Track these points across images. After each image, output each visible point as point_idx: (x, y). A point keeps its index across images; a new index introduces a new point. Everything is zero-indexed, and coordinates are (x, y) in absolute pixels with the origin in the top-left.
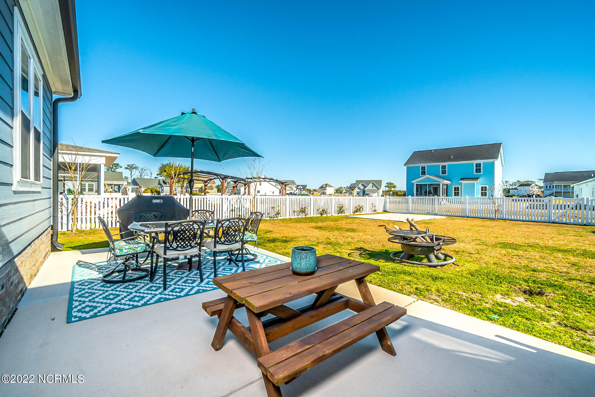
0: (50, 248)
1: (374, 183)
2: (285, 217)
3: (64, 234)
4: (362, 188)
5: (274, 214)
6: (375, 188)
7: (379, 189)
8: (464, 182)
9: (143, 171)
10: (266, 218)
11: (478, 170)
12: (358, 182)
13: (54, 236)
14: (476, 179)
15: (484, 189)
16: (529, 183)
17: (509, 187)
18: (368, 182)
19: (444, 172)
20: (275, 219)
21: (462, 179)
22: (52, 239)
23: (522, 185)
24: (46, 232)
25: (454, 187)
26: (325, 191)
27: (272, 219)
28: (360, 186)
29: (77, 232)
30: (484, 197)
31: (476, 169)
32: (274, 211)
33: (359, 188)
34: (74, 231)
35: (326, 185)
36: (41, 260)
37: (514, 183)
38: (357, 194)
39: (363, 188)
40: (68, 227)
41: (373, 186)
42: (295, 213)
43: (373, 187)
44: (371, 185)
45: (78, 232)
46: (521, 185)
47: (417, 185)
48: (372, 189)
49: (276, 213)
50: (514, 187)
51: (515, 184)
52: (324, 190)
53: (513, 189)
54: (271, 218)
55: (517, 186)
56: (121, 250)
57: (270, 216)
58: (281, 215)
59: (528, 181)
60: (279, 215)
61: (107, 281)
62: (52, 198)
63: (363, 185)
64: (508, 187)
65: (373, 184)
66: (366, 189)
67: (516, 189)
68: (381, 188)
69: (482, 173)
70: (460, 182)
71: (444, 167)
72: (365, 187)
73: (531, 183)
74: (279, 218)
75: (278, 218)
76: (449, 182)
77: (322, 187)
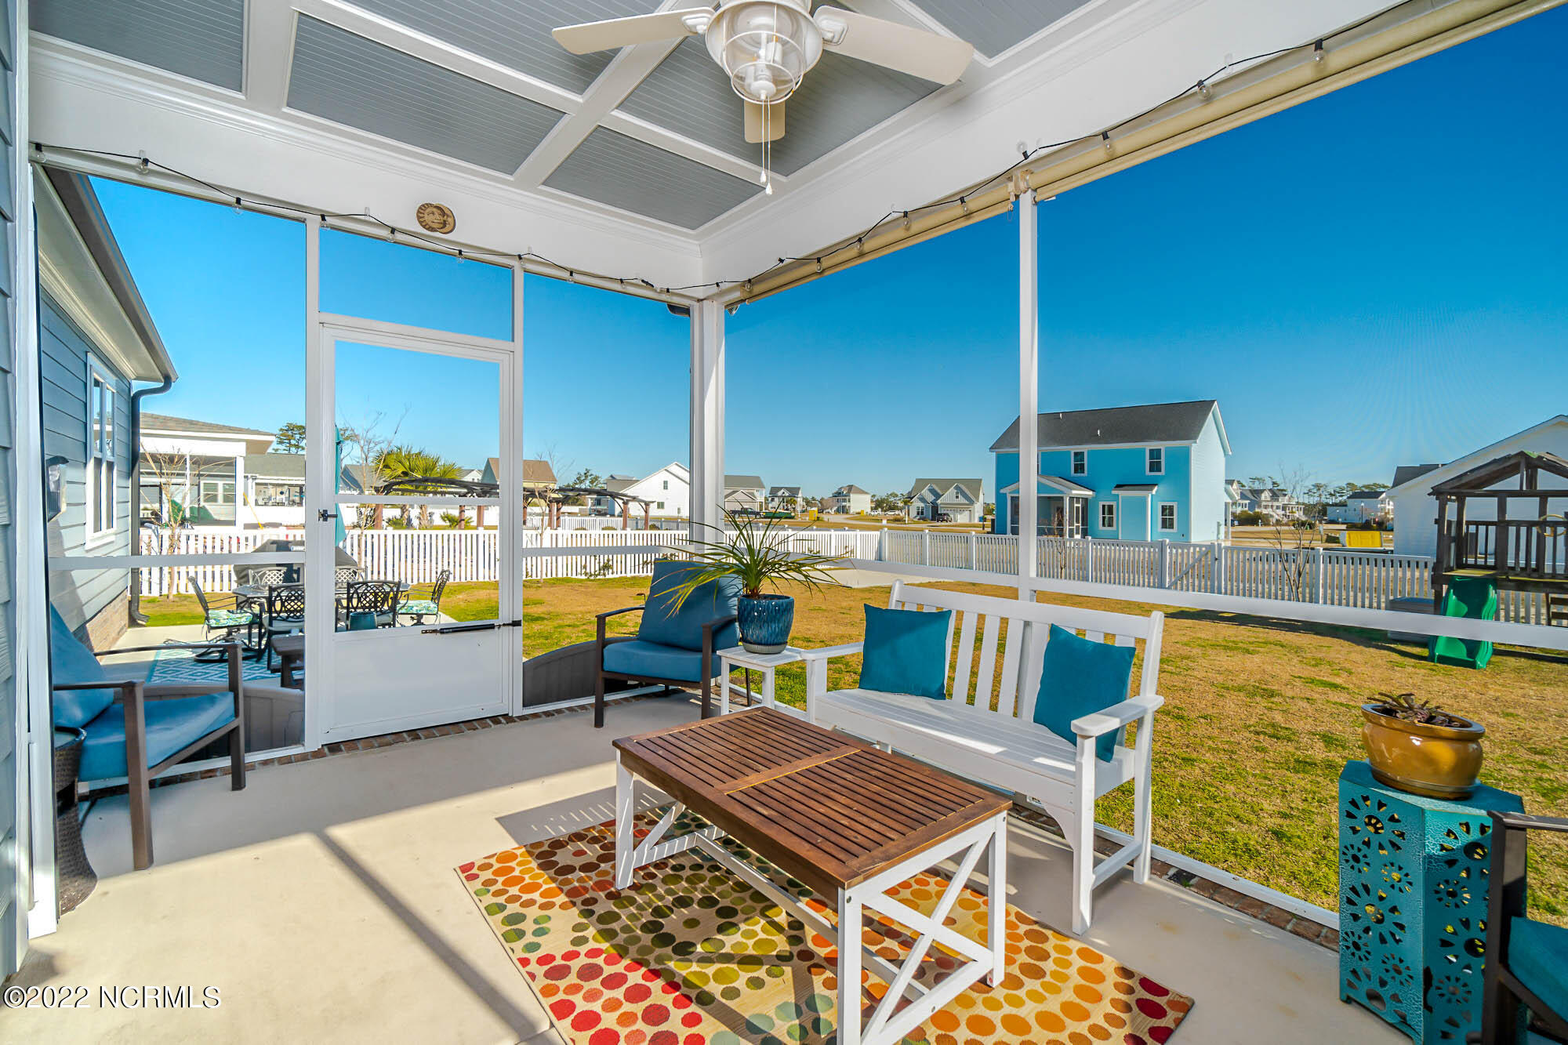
0: (127, 622)
1: (960, 485)
2: (623, 575)
3: (152, 601)
4: (930, 498)
5: (597, 569)
6: (962, 500)
7: (972, 503)
8: (1121, 493)
9: (372, 445)
10: (579, 577)
11: (1155, 466)
12: (921, 483)
13: (133, 604)
14: (1149, 486)
15: (1167, 511)
16: (1378, 490)
17: (1326, 501)
18: (946, 484)
19: (1079, 468)
20: (599, 577)
21: (1119, 486)
22: (130, 609)
23: (1359, 495)
24: (121, 597)
25: (1101, 504)
26: (847, 504)
27: (592, 578)
28: (925, 492)
29: (177, 599)
30: (1167, 530)
31: (1151, 463)
32: (597, 561)
33: (922, 500)
34: (171, 597)
35: (850, 487)
36: (114, 635)
37: (1338, 489)
38: (918, 514)
39: (934, 498)
40: (161, 589)
41: (957, 493)
42: (649, 566)
43: (957, 497)
44: (952, 491)
45: (180, 598)
46: (1355, 496)
47: (1012, 498)
48: (956, 501)
49: (602, 564)
50: (1338, 501)
51: (1339, 492)
52: (844, 501)
53: (1333, 505)
54: (591, 575)
55: (1345, 498)
56: (217, 620)
57: (588, 571)
58: (615, 570)
59: (1375, 485)
60: (610, 571)
61: (201, 660)
62: (130, 532)
63: (932, 491)
64: (1324, 500)
65: (957, 488)
66: (939, 502)
67: (1343, 505)
68: (977, 498)
69: (1163, 472)
70: (1114, 492)
71: (1079, 455)
72: (938, 496)
73: (1382, 490)
74: (610, 576)
75: (607, 577)
76: (1091, 493)
77: (838, 494)
